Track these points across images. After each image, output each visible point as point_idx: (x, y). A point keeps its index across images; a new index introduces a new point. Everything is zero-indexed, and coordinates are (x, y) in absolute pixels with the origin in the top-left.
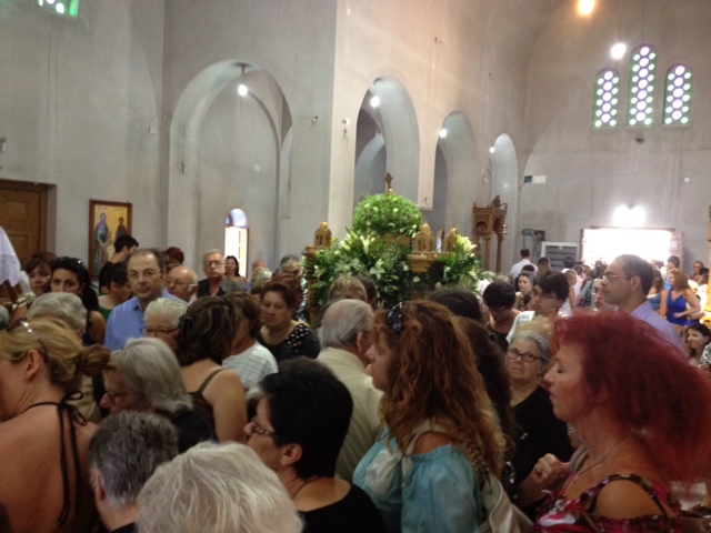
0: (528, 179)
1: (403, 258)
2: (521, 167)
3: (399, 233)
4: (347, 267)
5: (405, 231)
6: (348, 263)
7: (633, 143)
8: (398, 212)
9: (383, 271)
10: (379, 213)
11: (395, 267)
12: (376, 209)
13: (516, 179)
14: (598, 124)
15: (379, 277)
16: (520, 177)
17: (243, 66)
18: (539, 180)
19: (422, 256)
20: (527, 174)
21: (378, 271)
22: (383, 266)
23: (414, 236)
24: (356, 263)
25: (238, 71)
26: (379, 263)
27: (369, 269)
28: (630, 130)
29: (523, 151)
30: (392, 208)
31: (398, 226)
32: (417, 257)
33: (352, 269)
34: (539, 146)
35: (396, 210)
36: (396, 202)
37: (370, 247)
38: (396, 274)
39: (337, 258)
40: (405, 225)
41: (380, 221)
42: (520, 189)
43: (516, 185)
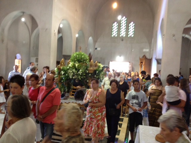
0: (96, 49)
1: (87, 69)
2: (94, 46)
3: (84, 63)
4: (71, 71)
5: (85, 62)
6: (71, 70)
7: (121, 41)
8: (84, 57)
9: (82, 73)
10: (79, 57)
11: (85, 71)
12: (78, 56)
13: (93, 48)
14: (113, 36)
15: (80, 74)
16: (94, 48)
17: (23, 13)
18: (99, 49)
19: (92, 69)
20: (96, 47)
21: (80, 72)
22: (81, 71)
23: (88, 63)
24: (74, 70)
25: (22, 14)
26: (81, 70)
27: (78, 72)
28: (120, 38)
29: (95, 41)
30: (82, 56)
31: (84, 61)
32: (90, 69)
33: (73, 72)
34: (99, 40)
35: (83, 56)
36: (83, 54)
37: (78, 66)
38: (85, 73)
39: (68, 69)
40: (85, 60)
41: (79, 59)
42: (94, 51)
43: (93, 50)
